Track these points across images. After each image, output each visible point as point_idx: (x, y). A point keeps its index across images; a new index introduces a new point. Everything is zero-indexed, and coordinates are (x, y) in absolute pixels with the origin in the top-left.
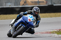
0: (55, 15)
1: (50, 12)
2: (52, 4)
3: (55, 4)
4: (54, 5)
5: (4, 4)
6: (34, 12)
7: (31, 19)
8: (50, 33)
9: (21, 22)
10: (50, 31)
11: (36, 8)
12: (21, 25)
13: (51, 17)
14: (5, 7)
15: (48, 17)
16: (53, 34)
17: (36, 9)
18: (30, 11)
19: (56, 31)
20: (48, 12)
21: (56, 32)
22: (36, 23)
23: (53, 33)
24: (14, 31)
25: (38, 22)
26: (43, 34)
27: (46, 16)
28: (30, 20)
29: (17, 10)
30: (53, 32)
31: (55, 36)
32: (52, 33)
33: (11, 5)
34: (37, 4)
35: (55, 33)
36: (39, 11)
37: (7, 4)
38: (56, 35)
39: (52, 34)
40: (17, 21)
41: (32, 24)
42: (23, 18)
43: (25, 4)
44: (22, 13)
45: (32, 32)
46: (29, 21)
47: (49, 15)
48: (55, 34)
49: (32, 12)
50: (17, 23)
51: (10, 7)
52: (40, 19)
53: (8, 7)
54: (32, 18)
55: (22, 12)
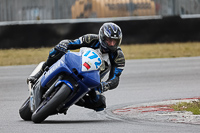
0: (187, 49)
1: (169, 41)
2: (176, 13)
4: (184, 16)
5: (20, 12)
7: (92, 62)
8: (171, 108)
9: (61, 72)
10: (168, 103)
13: (174, 57)
14: (20, 22)
15: (162, 57)
17: (110, 30)
19: (188, 101)
20: (162, 41)
21: (189, 108)
23: (180, 108)
25: (116, 72)
26: (145, 114)
27: (158, 53)
28: (88, 67)
30: (180, 106)
31: (187, 120)
32: (176, 110)
33: (41, 16)
34: (129, 13)
35: (187, 110)
36: (121, 36)
37: (28, 12)
38: (189, 116)
39: (176, 114)
40: (47, 70)
42: (66, 59)
44: (64, 43)
46: (84, 69)
47: (168, 50)
48: (187, 114)
49: (98, 40)
52: (123, 63)
53: (32, 22)
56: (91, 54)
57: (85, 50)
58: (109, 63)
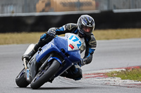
0: (117, 34)
3: (118, 9)
6: (82, 26)
7: (75, 44)
8: (106, 75)
10: (104, 71)
11: (85, 18)
12: (50, 59)
13: (108, 39)
16: (113, 79)
17: (86, 20)
18: (72, 26)
19: (118, 70)
21: (118, 74)
22: (86, 54)
23: (112, 75)
24: (35, 72)
25: (90, 51)
28: (72, 47)
29: (30, 22)
30: (112, 73)
31: (117, 83)
32: (109, 76)
33: (15, 11)
35: (117, 76)
37: (5, 8)
38: (118, 81)
39: (109, 79)
41: (76, 56)
42: (55, 42)
43: (47, 9)
44: (52, 30)
45: (77, 75)
46: (69, 49)
47: (104, 34)
48: (117, 79)
49: (77, 28)
50: (42, 53)
51: (14, 15)
54: (78, 42)
55: (54, 28)
56: (74, 38)
57: (69, 35)
58: (85, 44)
